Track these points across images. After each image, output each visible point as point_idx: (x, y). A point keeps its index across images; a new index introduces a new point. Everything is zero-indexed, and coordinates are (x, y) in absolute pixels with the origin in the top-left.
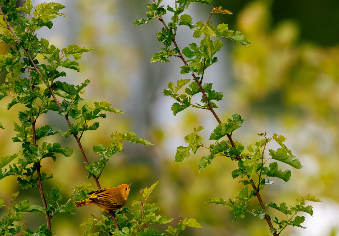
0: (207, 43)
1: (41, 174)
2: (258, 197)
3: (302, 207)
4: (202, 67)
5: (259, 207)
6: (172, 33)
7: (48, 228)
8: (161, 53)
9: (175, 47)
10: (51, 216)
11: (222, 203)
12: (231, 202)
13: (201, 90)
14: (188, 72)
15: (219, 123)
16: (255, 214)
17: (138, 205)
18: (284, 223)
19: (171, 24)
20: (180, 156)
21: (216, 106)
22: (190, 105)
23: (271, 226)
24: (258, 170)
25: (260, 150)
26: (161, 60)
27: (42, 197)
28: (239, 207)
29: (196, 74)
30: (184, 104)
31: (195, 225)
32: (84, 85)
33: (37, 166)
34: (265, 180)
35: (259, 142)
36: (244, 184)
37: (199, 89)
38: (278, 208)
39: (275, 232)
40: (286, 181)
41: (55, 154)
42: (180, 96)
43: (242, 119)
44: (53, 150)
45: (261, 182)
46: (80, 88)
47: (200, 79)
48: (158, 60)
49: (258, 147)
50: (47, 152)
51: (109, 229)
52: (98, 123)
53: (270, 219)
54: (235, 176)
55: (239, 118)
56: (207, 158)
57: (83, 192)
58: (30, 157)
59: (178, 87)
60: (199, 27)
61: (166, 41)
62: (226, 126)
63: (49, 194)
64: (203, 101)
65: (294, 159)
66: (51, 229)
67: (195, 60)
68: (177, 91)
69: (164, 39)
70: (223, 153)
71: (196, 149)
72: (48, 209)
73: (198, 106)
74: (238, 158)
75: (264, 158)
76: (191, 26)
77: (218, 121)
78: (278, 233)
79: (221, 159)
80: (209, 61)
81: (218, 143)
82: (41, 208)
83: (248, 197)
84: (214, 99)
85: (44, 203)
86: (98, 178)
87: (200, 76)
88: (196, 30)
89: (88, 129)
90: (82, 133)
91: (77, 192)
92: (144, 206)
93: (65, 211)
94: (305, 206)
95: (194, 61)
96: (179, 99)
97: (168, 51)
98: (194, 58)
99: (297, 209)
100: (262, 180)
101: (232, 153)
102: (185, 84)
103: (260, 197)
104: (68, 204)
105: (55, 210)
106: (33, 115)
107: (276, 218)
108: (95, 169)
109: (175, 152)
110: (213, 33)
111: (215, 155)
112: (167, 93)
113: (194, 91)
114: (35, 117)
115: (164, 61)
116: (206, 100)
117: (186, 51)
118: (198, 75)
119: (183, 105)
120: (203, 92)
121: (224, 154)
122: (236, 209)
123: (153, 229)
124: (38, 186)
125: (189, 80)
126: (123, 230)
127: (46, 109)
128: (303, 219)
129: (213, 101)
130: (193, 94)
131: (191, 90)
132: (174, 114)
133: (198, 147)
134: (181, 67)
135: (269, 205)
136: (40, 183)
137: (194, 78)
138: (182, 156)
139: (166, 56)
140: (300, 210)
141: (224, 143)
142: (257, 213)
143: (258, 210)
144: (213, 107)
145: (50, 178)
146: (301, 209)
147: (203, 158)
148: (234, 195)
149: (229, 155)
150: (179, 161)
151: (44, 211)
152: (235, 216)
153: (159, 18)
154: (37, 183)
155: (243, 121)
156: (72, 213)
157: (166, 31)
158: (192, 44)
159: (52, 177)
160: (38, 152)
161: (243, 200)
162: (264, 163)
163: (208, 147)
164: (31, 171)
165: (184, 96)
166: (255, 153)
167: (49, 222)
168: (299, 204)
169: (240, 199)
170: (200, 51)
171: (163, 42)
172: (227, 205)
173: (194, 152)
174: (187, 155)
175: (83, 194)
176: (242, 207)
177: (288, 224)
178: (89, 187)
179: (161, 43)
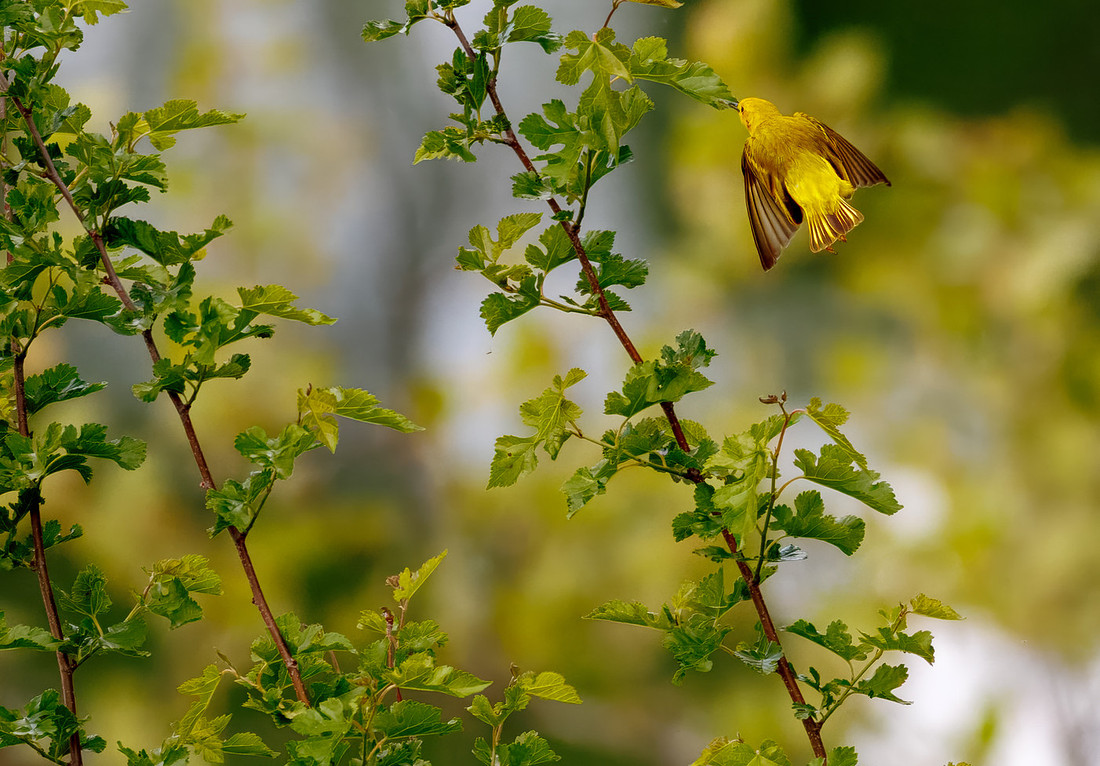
0: (601, 99)
1: (43, 525)
2: (755, 601)
3: (900, 635)
4: (580, 178)
5: (759, 636)
6: (486, 68)
7: (64, 701)
8: (449, 132)
9: (496, 114)
10: (74, 662)
11: (638, 619)
12: (670, 618)
13: (578, 252)
14: (535, 194)
15: (634, 359)
16: (745, 658)
17: (374, 624)
18: (839, 687)
19: (482, 39)
20: (505, 469)
21: (624, 307)
22: (542, 301)
23: (797, 697)
24: (761, 512)
25: (766, 451)
26: (449, 154)
27: (46, 601)
28: (693, 634)
29: (561, 201)
30: (521, 299)
31: (560, 693)
32: (211, 235)
33: (31, 499)
34: (778, 546)
35: (764, 424)
36: (713, 560)
37: (572, 250)
38: (819, 640)
39: (810, 718)
40: (848, 551)
41: (90, 461)
42: (508, 274)
43: (707, 348)
44: (80, 447)
45: (766, 553)
47: (575, 218)
48: (440, 155)
49: (757, 442)
50: (63, 452)
51: (276, 703)
52: (247, 356)
53: (793, 675)
54: (682, 533)
55: (696, 345)
56: (594, 474)
57: (177, 582)
58: (8, 473)
59: (502, 240)
60: (575, 51)
61: (466, 92)
62: (658, 372)
63: (70, 592)
64: (582, 287)
65: (875, 483)
66: (74, 705)
67: (563, 156)
68: (497, 254)
69: (458, 85)
70: (645, 457)
71: (557, 445)
72: (67, 639)
73: (568, 306)
74: (694, 476)
75: (779, 476)
76: (548, 45)
77: (632, 356)
78: (819, 721)
79: (637, 477)
80: (603, 158)
81: (630, 425)
82: (42, 638)
83: (723, 603)
84: (618, 282)
85: (52, 621)
86: (244, 535)
87: (576, 206)
88: (566, 59)
89: (215, 376)
90: (196, 386)
91: (159, 583)
92: (395, 628)
93: (118, 647)
94: (910, 632)
95: (555, 160)
96: (506, 281)
97: (471, 125)
98: (555, 149)
99: (883, 641)
100: (771, 548)
101: (674, 460)
102: (523, 230)
103: (763, 602)
104: (127, 624)
105: (88, 641)
106: (16, 333)
107: (813, 671)
108: (238, 508)
109: (490, 455)
110: (620, 69)
111: (619, 466)
112: (468, 261)
113: (555, 255)
114: (24, 341)
115: (459, 158)
116: (593, 284)
117: (532, 126)
118: (569, 204)
119: (517, 302)
120: (584, 261)
121: (647, 460)
122: (685, 640)
123: (420, 707)
124: (32, 564)
125: (536, 218)
126: (323, 707)
127: (60, 315)
128: (901, 674)
129: (616, 290)
130: (553, 266)
131: (545, 252)
132: (489, 329)
133: (565, 437)
134: (514, 178)
135: (792, 629)
136: (40, 553)
137: (553, 213)
138: (511, 467)
139: (464, 141)
140: (891, 645)
141: (648, 425)
142: (753, 653)
143: (757, 645)
144: (614, 309)
145: (74, 536)
146: (895, 643)
147: (580, 472)
148: (679, 595)
149: (665, 466)
150: (502, 484)
151: (53, 647)
152: (682, 664)
153: (444, 19)
154: (29, 554)
155: (711, 354)
156: (142, 654)
157: (468, 61)
158: (550, 102)
159: (78, 536)
160: (33, 456)
161: (709, 612)
162: (780, 492)
163: (599, 437)
164: (12, 514)
165: (521, 273)
166: (750, 460)
167: (68, 682)
168: (890, 624)
169: (699, 607)
170: (578, 130)
171: (457, 97)
172: (656, 626)
173: (553, 453)
174: (529, 465)
175: (180, 590)
176: (706, 632)
177: (851, 691)
178: (199, 568)
179: (450, 99)
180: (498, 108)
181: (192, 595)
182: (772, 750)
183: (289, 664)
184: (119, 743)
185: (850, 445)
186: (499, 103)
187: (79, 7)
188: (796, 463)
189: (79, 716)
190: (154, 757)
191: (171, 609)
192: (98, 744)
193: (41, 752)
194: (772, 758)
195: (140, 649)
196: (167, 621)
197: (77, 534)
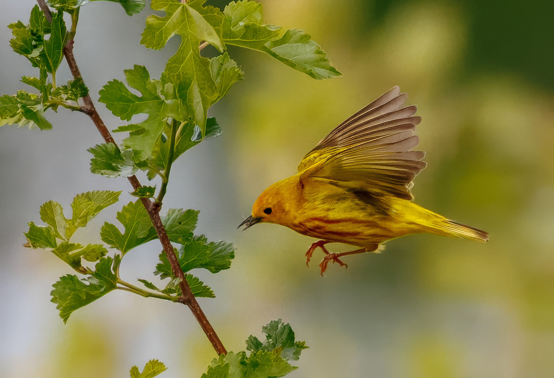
0: (188, 66)
6: (64, 28)
8: (21, 96)
9: (72, 79)
13: (159, 231)
14: (115, 169)
15: (217, 350)
21: (206, 292)
22: (118, 285)
26: (21, 120)
29: (142, 176)
30: (95, 281)
37: (151, 230)
42: (84, 253)
43: (296, 340)
47: (157, 194)
48: (10, 121)
55: (284, 336)
59: (75, 217)
61: (42, 55)
62: (243, 363)
64: (162, 270)
67: (146, 127)
68: (70, 231)
69: (35, 47)
73: (146, 290)
76: (129, 7)
77: (215, 346)
80: (188, 130)
84: (202, 266)
87: (157, 182)
88: (152, 21)
95: (138, 131)
96: (79, 261)
97: (45, 90)
98: (138, 119)
102: (99, 208)
110: (210, 34)
112: (37, 238)
113: (134, 235)
115: (32, 124)
116: (174, 267)
117: (114, 93)
118: (150, 179)
119: (91, 285)
120: (165, 241)
125: (113, 197)
129: (199, 274)
130: (130, 246)
131: (122, 231)
132: (61, 316)
134: (92, 150)
137: (133, 190)
139: (39, 107)
144: (199, 294)
155: (301, 346)
157: (45, 20)
158: (133, 68)
165: (96, 253)
170: (163, 98)
171: (32, 59)
180: (75, 71)
186: (76, 67)
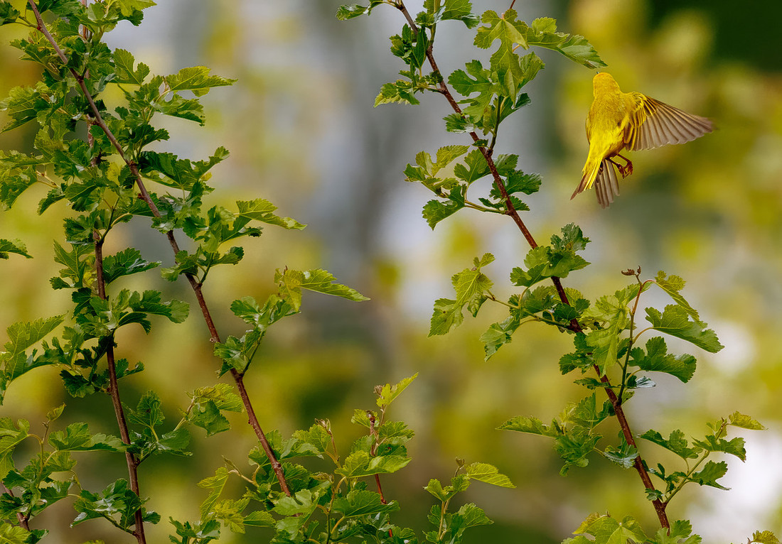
0: (505, 60)
1: (116, 362)
2: (619, 417)
3: (721, 440)
4: (492, 117)
5: (622, 442)
6: (425, 38)
7: (131, 487)
8: (399, 83)
9: (432, 71)
10: (138, 459)
11: (535, 430)
12: (558, 428)
13: (492, 169)
14: (461, 129)
15: (532, 245)
16: (612, 458)
18: (678, 477)
19: (422, 18)
20: (441, 322)
21: (524, 207)
22: (466, 204)
23: (648, 485)
24: (620, 355)
25: (627, 309)
26: (399, 99)
27: (118, 416)
28: (574, 440)
29: (479, 132)
30: (451, 203)
31: (496, 479)
32: (214, 161)
33: (107, 344)
34: (635, 377)
35: (624, 291)
36: (588, 387)
37: (487, 168)
38: (664, 444)
39: (658, 499)
40: (685, 379)
41: (149, 317)
42: (443, 183)
43: (583, 237)
44: (142, 307)
45: (626, 382)
46: (203, 167)
47: (489, 144)
48: (393, 100)
49: (620, 303)
50: (130, 311)
51: (267, 494)
52: (242, 248)
53: (646, 468)
54: (566, 367)
55: (576, 235)
56: (504, 328)
57: (211, 403)
58: (91, 325)
59: (438, 162)
60: (488, 25)
61: (411, 56)
62: (549, 254)
63: (135, 410)
64: (495, 193)
65: (703, 331)
66: (138, 490)
67: (480, 101)
68: (435, 171)
69: (406, 51)
70: (540, 314)
71: (477, 306)
72: (132, 443)
73: (484, 207)
74: (575, 327)
75: (636, 328)
76: (469, 23)
77: (530, 242)
78: (664, 501)
79: (535, 328)
80: (509, 102)
81: (529, 292)
82: (115, 443)
83: (595, 418)
84: (520, 190)
85: (122, 430)
86: (242, 375)
87: (489, 137)
88: (482, 30)
89: (219, 263)
90: (206, 270)
91: (198, 404)
93: (170, 449)
94: (728, 439)
95: (475, 103)
96: (440, 189)
97: (415, 79)
98: (474, 95)
99: (709, 444)
100: (630, 379)
101: (559, 315)
102: (455, 156)
103: (624, 417)
104: (176, 432)
105: (148, 445)
106: (96, 226)
107: (660, 466)
108: (237, 355)
109: (430, 312)
110: (519, 39)
111: (522, 321)
112: (412, 174)
113: (476, 171)
114: (102, 232)
115: (407, 102)
116: (502, 192)
117: (458, 78)
118: (485, 135)
119: (448, 205)
120: (496, 175)
121: (541, 317)
122: (568, 444)
124: (108, 390)
125: (464, 149)
126: (298, 495)
127: (128, 213)
128: (722, 468)
129: (519, 195)
130: (473, 179)
131: (468, 169)
132: (430, 226)
133: (483, 300)
134: (447, 119)
135: (645, 437)
136: (113, 382)
137: (474, 142)
138: (445, 321)
139: (411, 90)
140: (715, 448)
141: (542, 292)
142: (617, 453)
143: (620, 447)
144: (517, 209)
145: (138, 370)
146: (718, 446)
147: (493, 326)
148: (564, 413)
149: (554, 321)
150: (439, 333)
151: (123, 449)
152: (567, 462)
153: (396, 4)
154: (106, 382)
155: (587, 240)
156: (187, 454)
157: (412, 33)
158: (471, 62)
159: (141, 370)
160: (109, 313)
161: (586, 424)
162: (635, 340)
163: (506, 300)
164: (93, 355)
165: (451, 184)
166: (615, 315)
167: (133, 472)
168: (715, 433)
169: (579, 422)
170: (490, 81)
171: (405, 59)
172: (548, 434)
173: (474, 312)
174: (458, 320)
175: (214, 408)
176: (583, 439)
177: (687, 480)
178: (227, 393)
179: (400, 60)
180: (434, 66)
181: (222, 412)
182: (631, 523)
183: (276, 467)
184: (170, 518)
185: (686, 303)
186: (435, 63)
187: (117, 4)
188: (647, 318)
189: (141, 497)
190: (195, 527)
191: (206, 423)
192: (155, 518)
193: (115, 523)
194: (630, 529)
195: (185, 451)
196: (203, 431)
197: (140, 369)
